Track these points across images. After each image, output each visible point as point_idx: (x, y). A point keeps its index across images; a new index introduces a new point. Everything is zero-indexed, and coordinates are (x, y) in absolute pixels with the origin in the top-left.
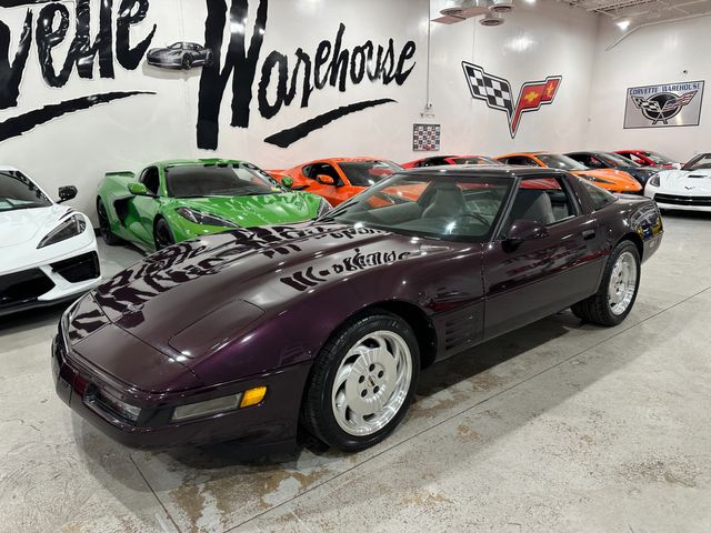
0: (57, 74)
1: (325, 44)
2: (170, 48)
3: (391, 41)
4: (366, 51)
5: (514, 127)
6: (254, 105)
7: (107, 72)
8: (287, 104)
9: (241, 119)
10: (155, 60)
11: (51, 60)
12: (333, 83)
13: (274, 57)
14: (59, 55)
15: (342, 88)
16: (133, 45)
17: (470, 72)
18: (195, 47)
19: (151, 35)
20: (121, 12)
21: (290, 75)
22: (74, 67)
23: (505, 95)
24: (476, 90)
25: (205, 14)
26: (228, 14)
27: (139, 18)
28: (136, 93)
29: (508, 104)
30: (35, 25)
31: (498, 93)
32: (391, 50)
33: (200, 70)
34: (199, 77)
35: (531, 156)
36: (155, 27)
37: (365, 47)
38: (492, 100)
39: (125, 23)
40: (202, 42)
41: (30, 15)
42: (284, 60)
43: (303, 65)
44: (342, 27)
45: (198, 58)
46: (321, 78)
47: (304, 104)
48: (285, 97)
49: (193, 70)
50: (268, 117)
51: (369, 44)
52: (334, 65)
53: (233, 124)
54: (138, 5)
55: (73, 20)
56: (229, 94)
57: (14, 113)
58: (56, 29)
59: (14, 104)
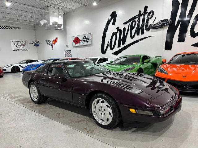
0: (133, 36)
2: (158, 23)
7: (143, 33)
11: (132, 33)
14: (133, 31)
16: (149, 25)
18: (165, 20)
19: (154, 21)
20: (147, 17)
22: (136, 33)
26: (180, 6)
27: (151, 17)
28: (149, 37)
33: (168, 27)
34: (167, 29)
36: (156, 18)
39: (148, 20)
40: (169, 18)
45: (166, 23)
49: (166, 27)
50: (195, 37)
53: (178, 41)
54: (151, 14)
55: (137, 23)
56: (178, 32)
57: (125, 45)
58: (133, 26)
59: (125, 44)
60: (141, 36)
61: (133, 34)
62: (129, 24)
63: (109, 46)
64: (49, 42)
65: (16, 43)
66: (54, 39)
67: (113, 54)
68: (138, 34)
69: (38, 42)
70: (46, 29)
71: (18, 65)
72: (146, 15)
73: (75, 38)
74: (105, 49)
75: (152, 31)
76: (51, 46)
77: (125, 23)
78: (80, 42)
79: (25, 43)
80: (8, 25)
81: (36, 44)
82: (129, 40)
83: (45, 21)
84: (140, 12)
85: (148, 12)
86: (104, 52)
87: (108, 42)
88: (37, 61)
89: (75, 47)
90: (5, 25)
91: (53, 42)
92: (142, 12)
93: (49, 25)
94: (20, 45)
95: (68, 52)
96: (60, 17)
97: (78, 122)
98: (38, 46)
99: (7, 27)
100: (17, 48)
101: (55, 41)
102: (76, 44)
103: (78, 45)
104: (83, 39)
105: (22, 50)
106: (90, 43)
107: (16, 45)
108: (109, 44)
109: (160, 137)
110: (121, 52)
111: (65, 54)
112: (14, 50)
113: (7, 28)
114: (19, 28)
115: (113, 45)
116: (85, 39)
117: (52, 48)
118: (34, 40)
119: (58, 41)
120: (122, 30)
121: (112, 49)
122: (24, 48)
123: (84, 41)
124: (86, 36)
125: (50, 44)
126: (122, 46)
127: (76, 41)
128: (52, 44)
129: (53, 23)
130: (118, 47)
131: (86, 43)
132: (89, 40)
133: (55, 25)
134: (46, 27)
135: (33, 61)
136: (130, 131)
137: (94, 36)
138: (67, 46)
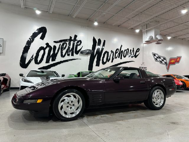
0: (63, 55)
1: (118, 49)
2: (85, 50)
3: (133, 48)
4: (127, 51)
5: (168, 69)
6: (101, 62)
7: (72, 55)
8: (108, 62)
9: (98, 65)
10: (82, 53)
11: (63, 52)
12: (119, 57)
13: (106, 52)
14: (64, 52)
15: (121, 58)
16: (78, 50)
17: (155, 55)
18: (90, 50)
19: (82, 48)
20: (76, 44)
21: (109, 56)
22: (67, 54)
23: (165, 61)
24: (156, 59)
25: (92, 44)
26: (97, 44)
27: (80, 45)
28: (77, 59)
29: (166, 63)
30: (61, 46)
31: (163, 60)
32: (133, 50)
33: (90, 55)
34: (90, 56)
35: (171, 75)
36: (82, 46)
37: (127, 50)
38: (161, 62)
39: (77, 46)
40: (91, 49)
41: (60, 44)
42: (108, 53)
43: (112, 53)
44: (122, 46)
45: (90, 52)
46: (116, 56)
47: (112, 62)
48: (108, 60)
49: (89, 55)
50: (104, 64)
51: (128, 49)
52: (119, 54)
53: (96, 66)
54: (80, 42)
55: (68, 45)
56: (96, 60)
58: (64, 47)
59: (55, 60)
60: (71, 57)
61: (64, 54)
67: (38, 69)
72: (76, 42)
82: (59, 58)
84: (71, 37)
85: (77, 40)
92: (73, 39)
120: (52, 47)
126: (51, 62)
130: (46, 63)
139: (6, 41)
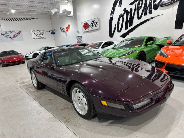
33: (178, 2)
57: (132, 27)
58: (140, 5)
59: (132, 25)
60: (148, 16)
61: (140, 15)
62: (136, 4)
63: (116, 29)
64: (63, 29)
65: (36, 32)
66: (67, 26)
67: (120, 37)
68: (145, 14)
69: (54, 30)
70: (58, 17)
71: (38, 52)
73: (85, 24)
74: (112, 33)
75: (160, 10)
76: (64, 33)
77: (131, 4)
78: (89, 27)
79: (43, 32)
80: (28, 17)
81: (52, 32)
82: (136, 22)
83: (56, 10)
86: (111, 35)
87: (116, 25)
88: (54, 47)
89: (85, 32)
90: (26, 17)
91: (66, 29)
93: (59, 13)
94: (39, 33)
95: (79, 38)
96: (69, 4)
97: (62, 110)
98: (54, 33)
99: (27, 18)
100: (37, 37)
101: (68, 28)
102: (85, 29)
103: (87, 30)
104: (92, 24)
105: (41, 38)
106: (98, 27)
107: (36, 34)
108: (116, 26)
109: (136, 132)
110: (129, 34)
111: (77, 40)
112: (34, 39)
113: (27, 20)
114: (38, 18)
115: (120, 27)
116: (93, 24)
117: (66, 34)
118: (51, 28)
119: (71, 27)
120: (129, 11)
121: (119, 31)
122: (43, 37)
123: (93, 25)
124: (94, 21)
125: (64, 31)
126: (129, 28)
127: (86, 27)
128: (65, 31)
129: (63, 11)
130: (125, 29)
131: (94, 28)
132: (97, 24)
133: (65, 12)
134: (58, 15)
135: (51, 48)
136: (107, 122)
137: (101, 20)
138: (78, 32)
139: (100, 19)
